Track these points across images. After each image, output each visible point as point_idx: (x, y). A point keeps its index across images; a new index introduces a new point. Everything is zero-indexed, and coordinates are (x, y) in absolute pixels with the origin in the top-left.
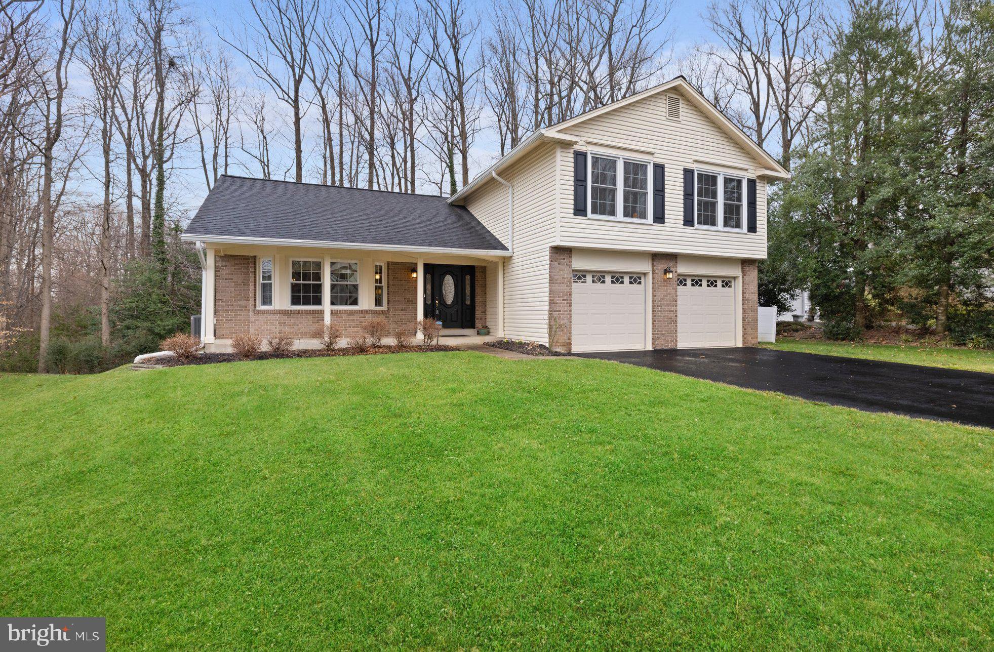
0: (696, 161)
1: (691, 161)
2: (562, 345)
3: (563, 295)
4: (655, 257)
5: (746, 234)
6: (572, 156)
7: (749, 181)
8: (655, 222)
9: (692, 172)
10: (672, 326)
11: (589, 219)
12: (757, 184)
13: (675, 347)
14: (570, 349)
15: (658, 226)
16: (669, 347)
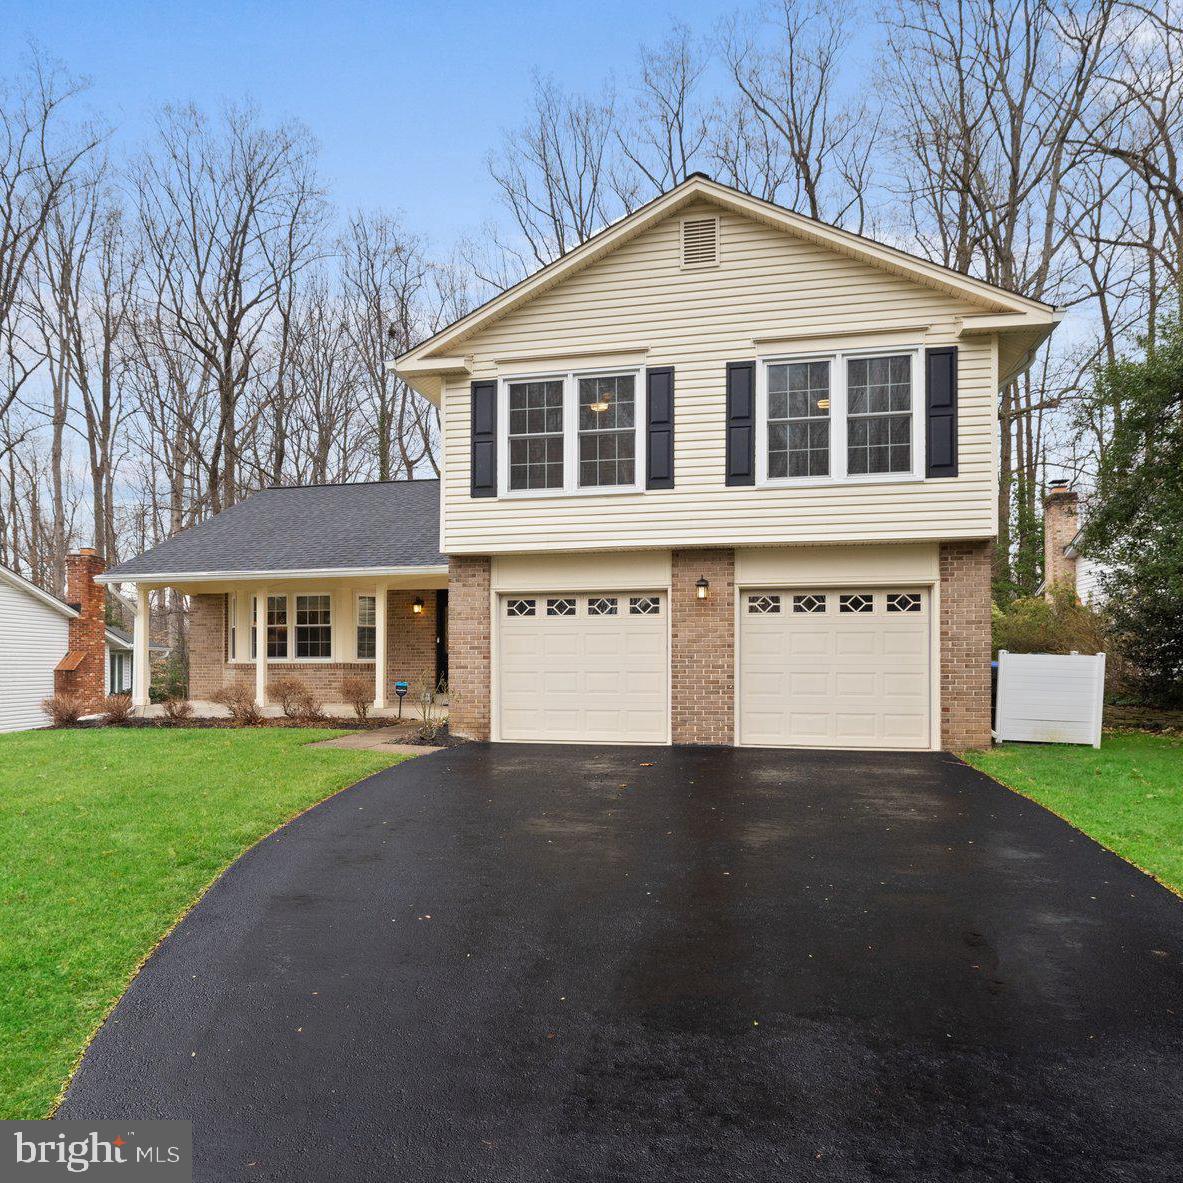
0: (759, 342)
1: (749, 343)
2: (469, 726)
3: (473, 638)
4: (681, 556)
5: (921, 483)
6: (468, 392)
7: (931, 353)
8: (648, 487)
9: (750, 367)
10: (720, 698)
11: (500, 501)
12: (961, 356)
13: (726, 743)
14: (487, 735)
15: (659, 496)
16: (712, 741)
